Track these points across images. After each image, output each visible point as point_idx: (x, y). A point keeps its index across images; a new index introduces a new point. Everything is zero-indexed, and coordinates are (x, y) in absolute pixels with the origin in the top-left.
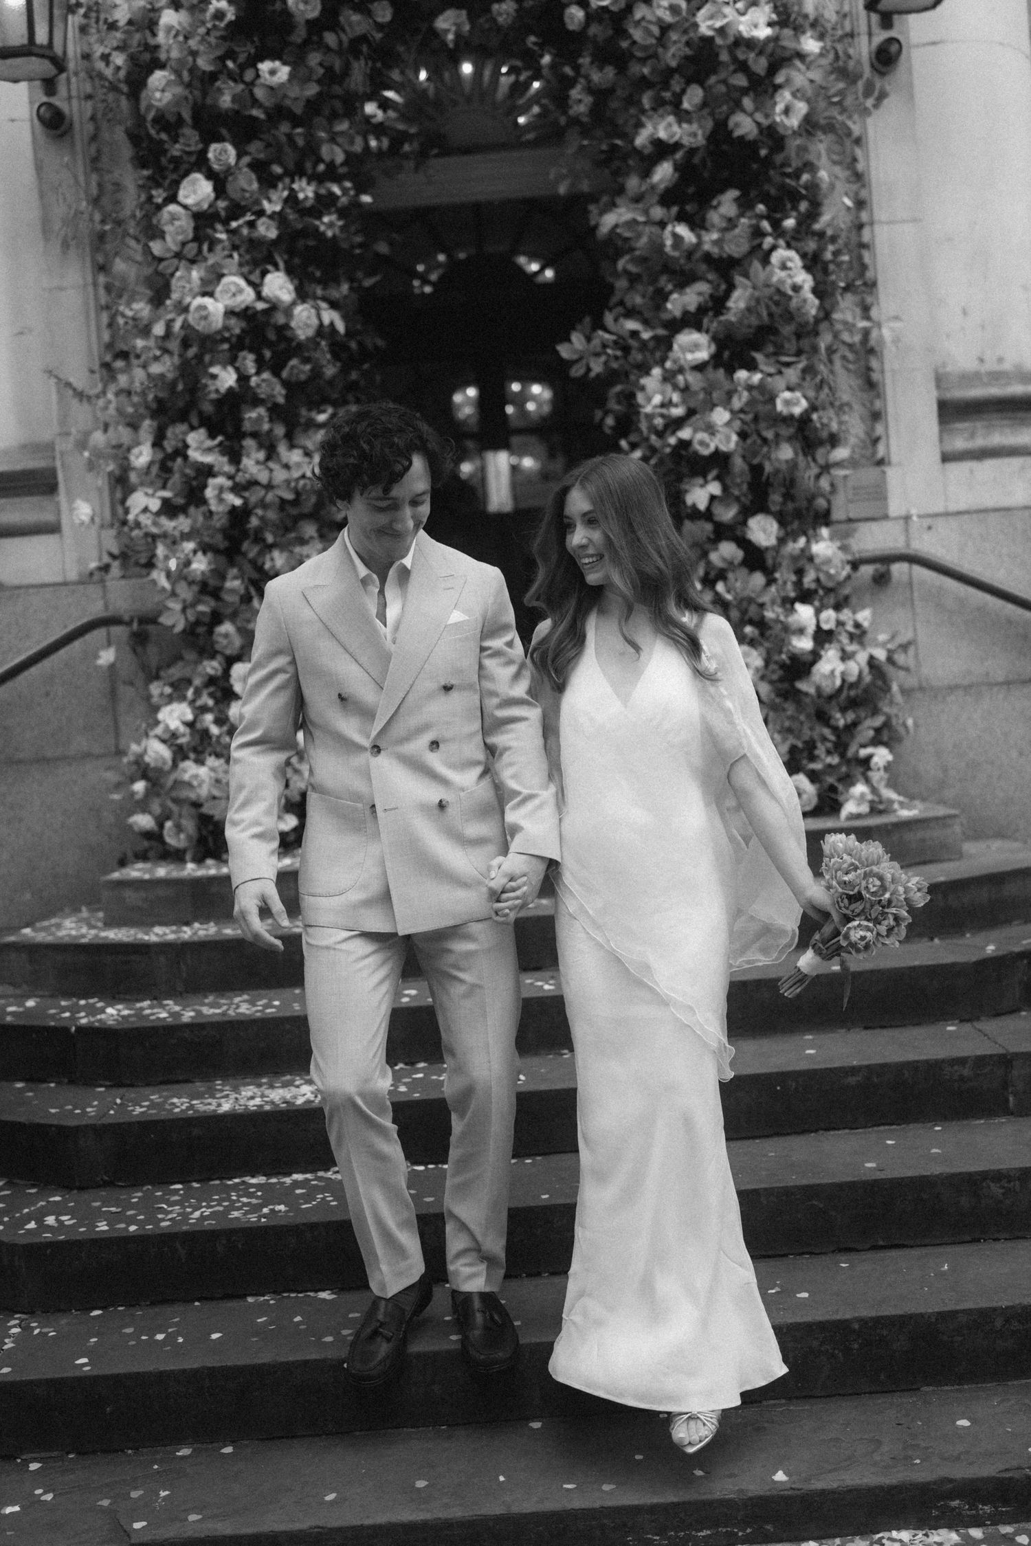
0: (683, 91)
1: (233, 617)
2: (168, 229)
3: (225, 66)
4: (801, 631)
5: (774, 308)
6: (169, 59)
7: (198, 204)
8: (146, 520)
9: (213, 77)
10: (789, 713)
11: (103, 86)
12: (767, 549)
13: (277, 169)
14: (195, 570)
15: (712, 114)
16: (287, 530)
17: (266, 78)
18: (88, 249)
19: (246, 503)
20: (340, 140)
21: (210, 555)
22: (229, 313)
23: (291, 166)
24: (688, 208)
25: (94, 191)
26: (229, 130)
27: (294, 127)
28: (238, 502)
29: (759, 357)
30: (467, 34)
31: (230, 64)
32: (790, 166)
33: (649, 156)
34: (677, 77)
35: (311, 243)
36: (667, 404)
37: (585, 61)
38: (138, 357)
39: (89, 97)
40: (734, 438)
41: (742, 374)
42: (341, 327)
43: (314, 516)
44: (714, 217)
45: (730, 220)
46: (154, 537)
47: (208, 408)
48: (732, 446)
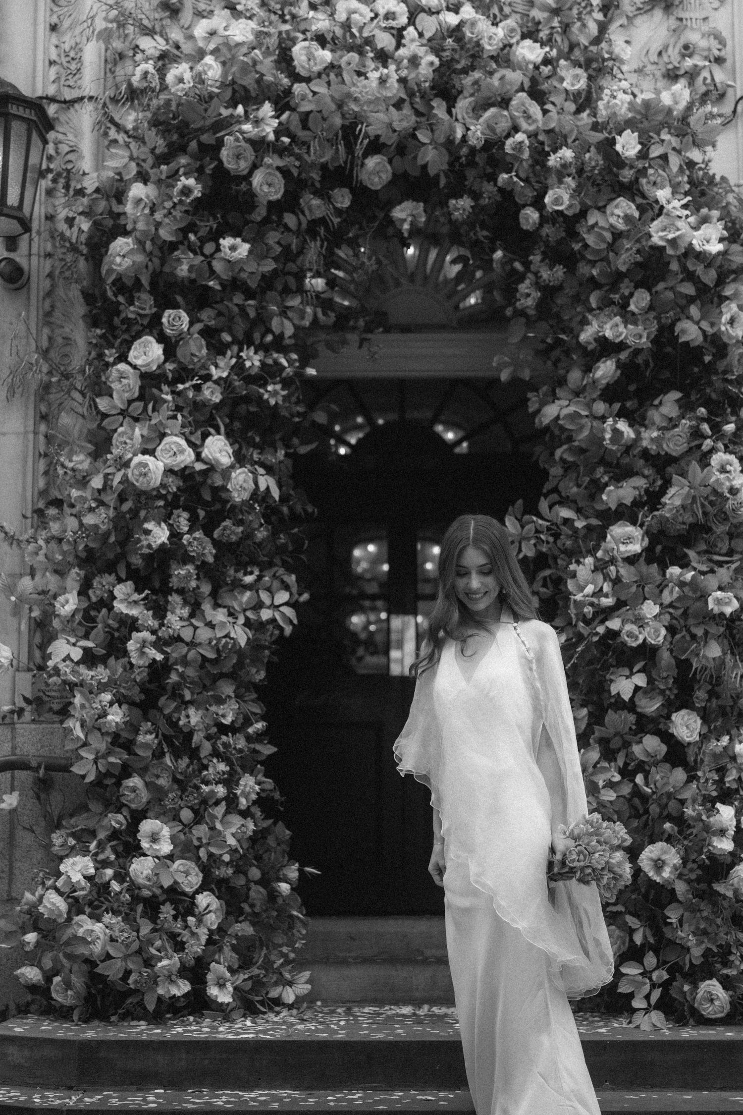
0: (631, 295)
1: (143, 772)
2: (115, 386)
3: (186, 237)
4: (722, 832)
5: (709, 508)
6: (134, 229)
7: (148, 365)
8: (66, 668)
9: (173, 246)
10: (705, 914)
11: (63, 246)
12: (689, 744)
13: (227, 337)
14: (110, 723)
15: (658, 318)
16: (205, 687)
17: (226, 252)
18: (32, 398)
19: (166, 659)
20: (290, 314)
21: (125, 707)
22: (169, 471)
23: (241, 336)
24: (628, 404)
25: (45, 344)
26: (184, 298)
27: (246, 300)
28: (159, 657)
29: (692, 554)
30: (421, 225)
31: (192, 237)
32: (732, 373)
33: (593, 351)
34: (626, 280)
35: (253, 409)
36: (599, 593)
37: (536, 258)
38: (72, 506)
39: (49, 255)
40: (663, 632)
41: (674, 571)
42: (276, 493)
43: (232, 676)
44: (655, 416)
45: (671, 419)
46: (72, 686)
47: (136, 561)
48: (661, 639)
